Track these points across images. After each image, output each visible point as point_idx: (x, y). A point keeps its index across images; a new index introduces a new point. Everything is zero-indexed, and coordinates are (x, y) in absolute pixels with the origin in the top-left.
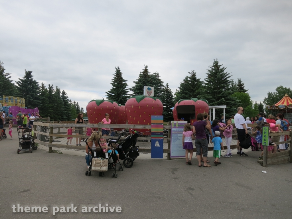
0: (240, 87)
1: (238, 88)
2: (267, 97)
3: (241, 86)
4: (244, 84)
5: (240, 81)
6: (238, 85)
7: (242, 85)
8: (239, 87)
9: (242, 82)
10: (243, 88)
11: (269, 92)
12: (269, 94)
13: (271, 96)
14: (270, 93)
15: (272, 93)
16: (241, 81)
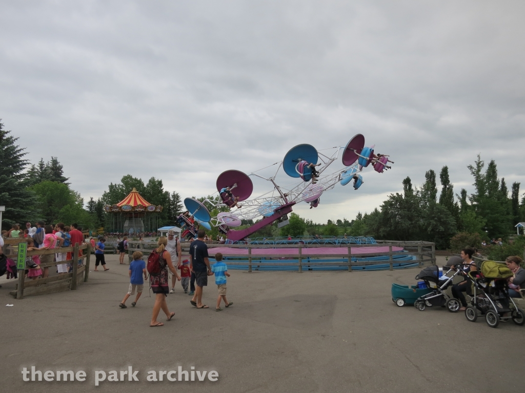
0: (55, 173)
1: (51, 173)
2: (108, 191)
3: (56, 170)
4: (62, 167)
5: (55, 162)
6: (52, 169)
7: (60, 168)
8: (53, 173)
9: (60, 164)
10: (61, 174)
11: (112, 184)
12: (111, 187)
13: (114, 189)
14: (114, 184)
15: (116, 185)
16: (58, 161)
